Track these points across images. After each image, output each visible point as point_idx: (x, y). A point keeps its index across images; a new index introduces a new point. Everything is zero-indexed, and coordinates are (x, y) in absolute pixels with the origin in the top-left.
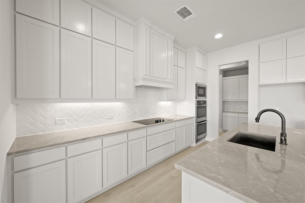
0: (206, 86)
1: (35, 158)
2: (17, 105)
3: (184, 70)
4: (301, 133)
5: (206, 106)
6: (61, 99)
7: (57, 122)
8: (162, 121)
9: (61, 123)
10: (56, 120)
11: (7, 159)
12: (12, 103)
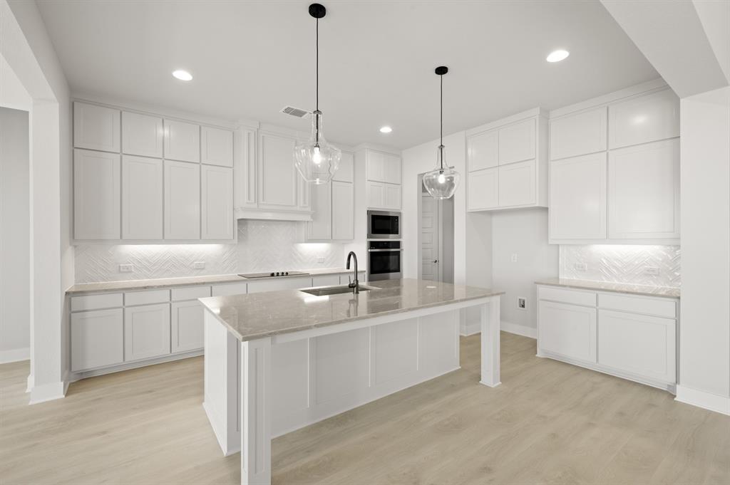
0: (400, 213)
1: (91, 302)
2: (75, 247)
3: (352, 185)
4: (433, 287)
5: (399, 252)
6: (123, 240)
7: (122, 270)
8: (280, 274)
9: (126, 270)
10: (120, 267)
11: (66, 298)
12: (71, 245)
